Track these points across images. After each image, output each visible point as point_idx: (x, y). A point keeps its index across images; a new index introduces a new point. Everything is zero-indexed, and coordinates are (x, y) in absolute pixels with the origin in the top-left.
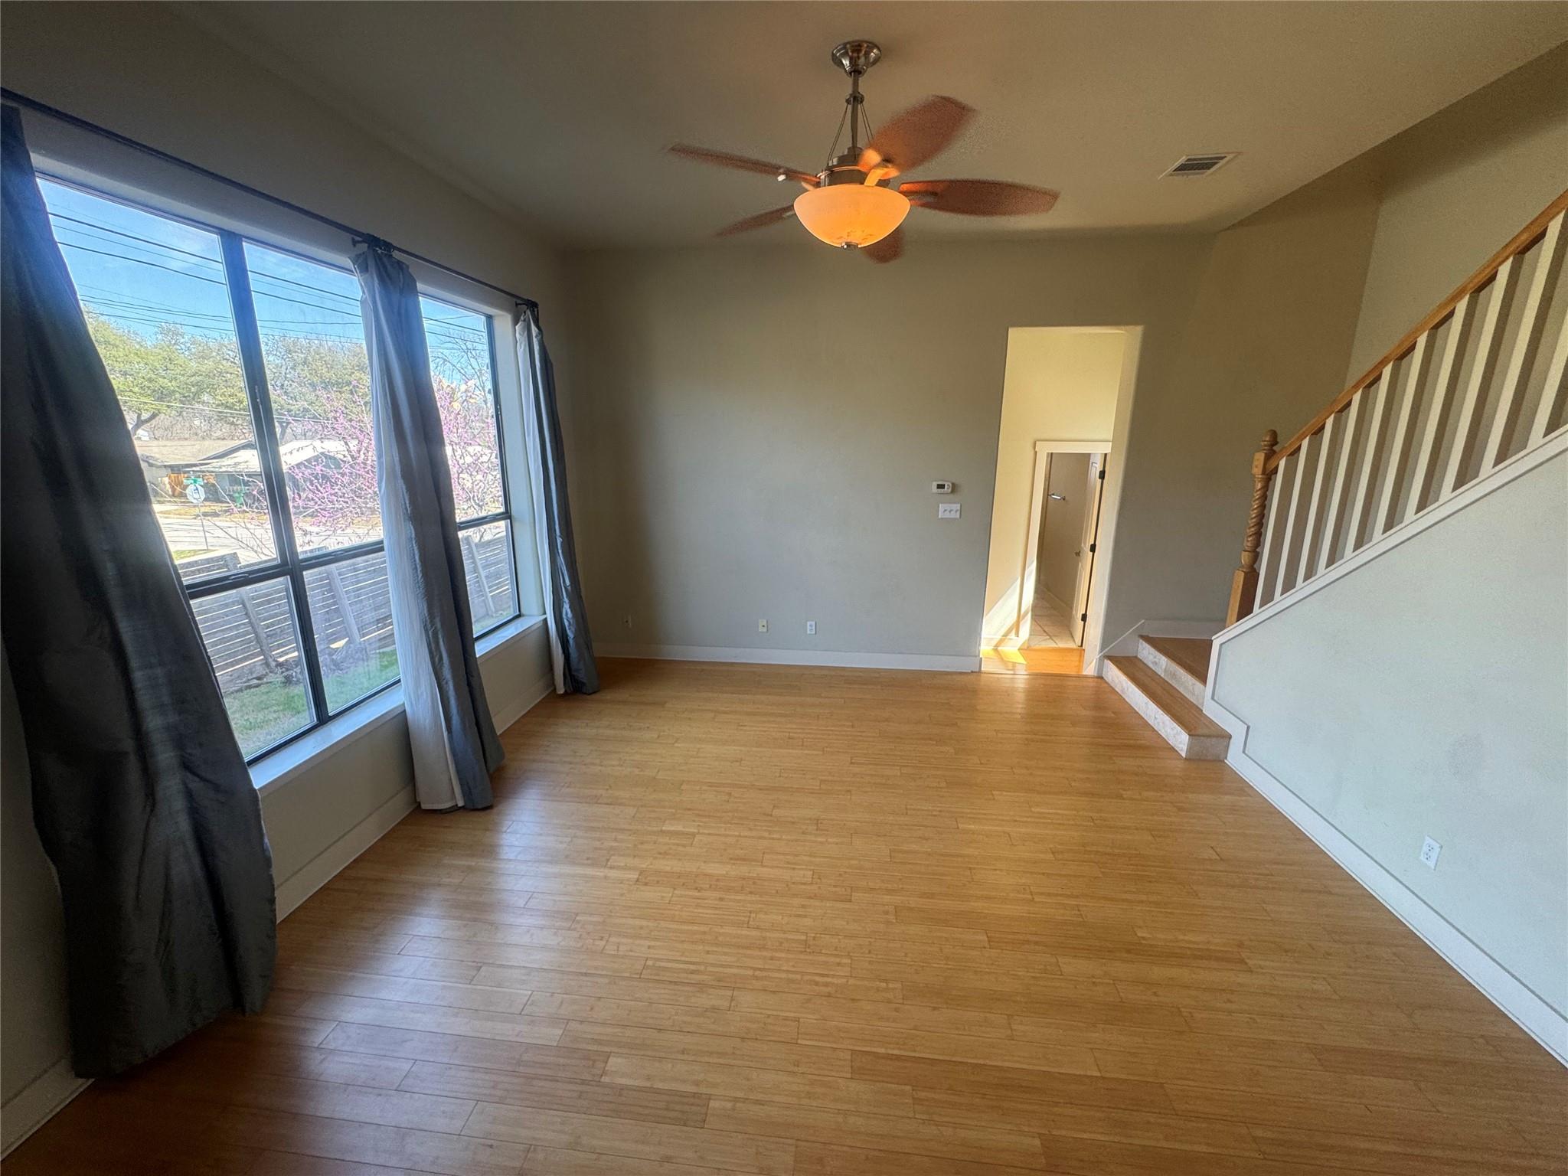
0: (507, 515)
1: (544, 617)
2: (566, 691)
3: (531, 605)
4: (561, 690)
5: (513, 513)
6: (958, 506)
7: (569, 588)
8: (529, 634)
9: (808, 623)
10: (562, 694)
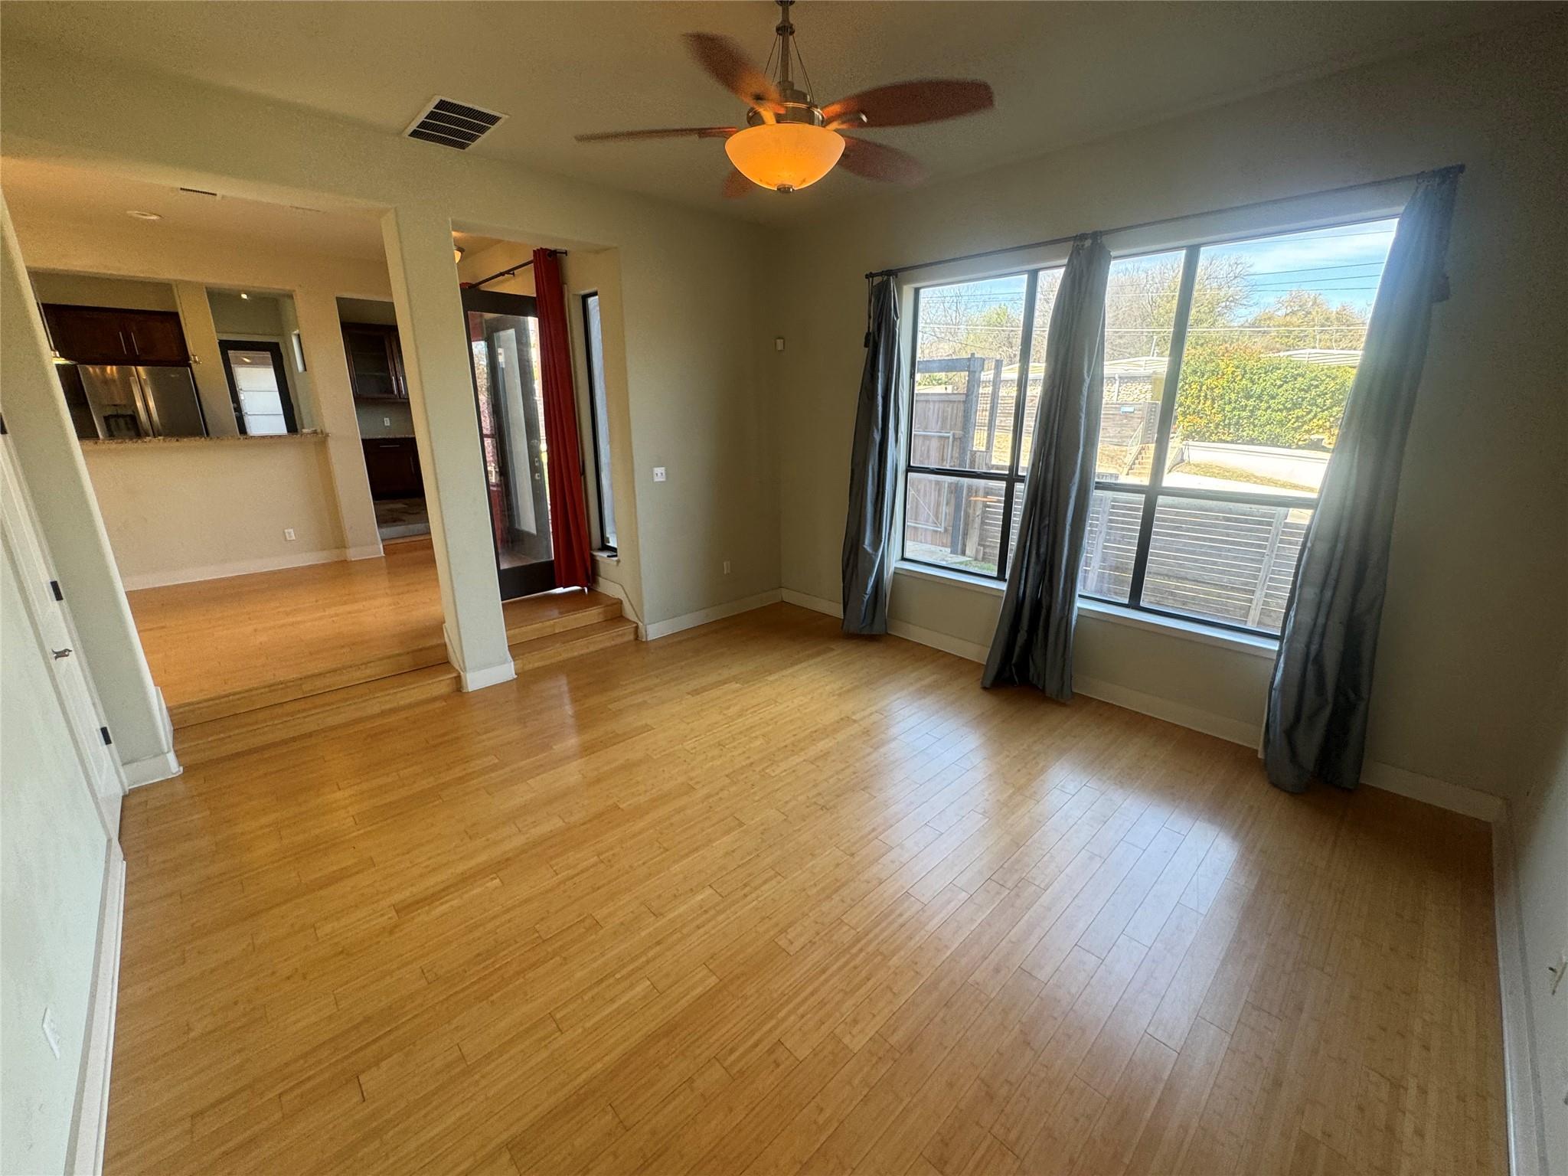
2: (1263, 759)
10: (1259, 759)
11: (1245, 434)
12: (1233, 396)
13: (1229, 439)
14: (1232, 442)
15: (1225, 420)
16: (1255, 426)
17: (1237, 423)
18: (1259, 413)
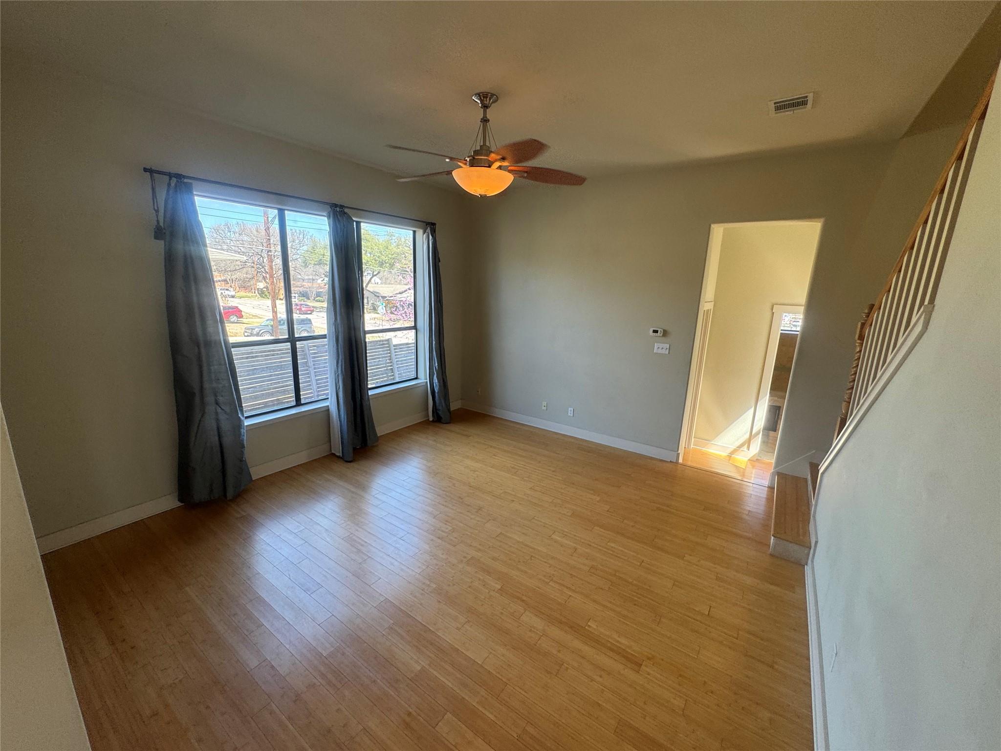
0: (415, 328)
1: (426, 381)
2: (433, 420)
3: (421, 374)
4: (431, 419)
5: (418, 327)
6: (668, 346)
7: (437, 367)
8: (419, 387)
9: (569, 409)
10: (431, 421)
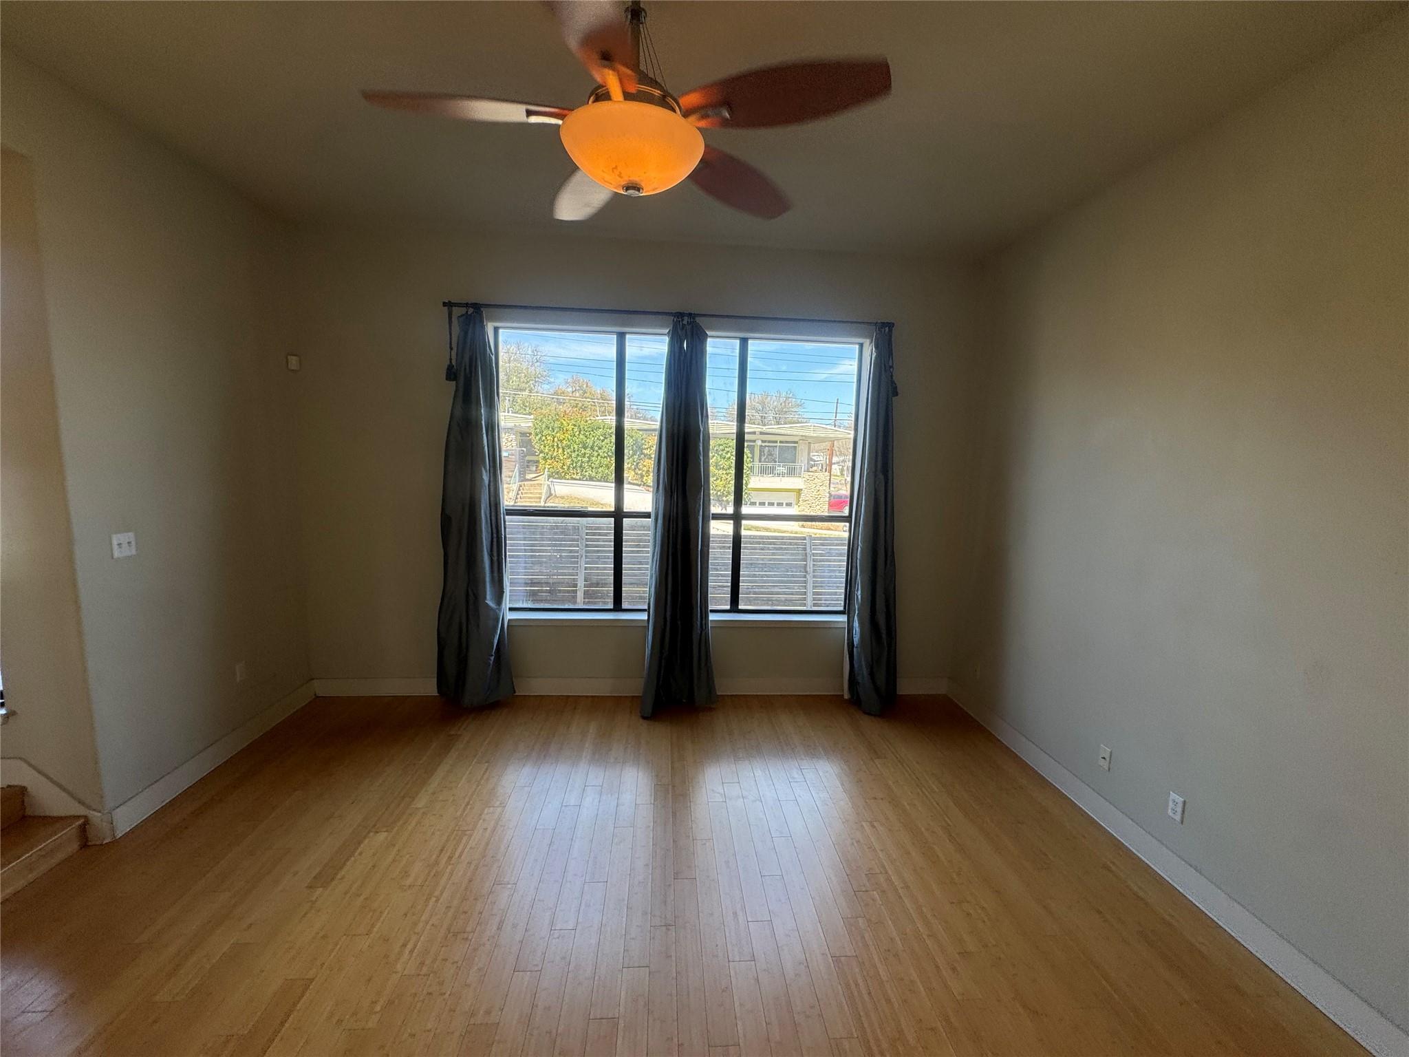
2: (849, 698)
4: (846, 696)
10: (847, 700)
11: (587, 473)
12: (576, 446)
13: (578, 477)
14: (580, 479)
15: (572, 464)
16: (592, 468)
17: (581, 466)
18: (594, 459)
